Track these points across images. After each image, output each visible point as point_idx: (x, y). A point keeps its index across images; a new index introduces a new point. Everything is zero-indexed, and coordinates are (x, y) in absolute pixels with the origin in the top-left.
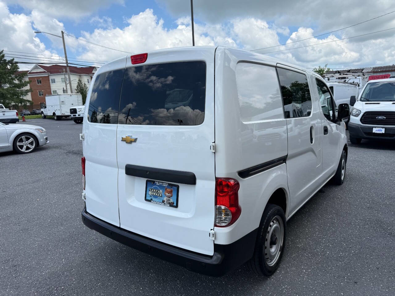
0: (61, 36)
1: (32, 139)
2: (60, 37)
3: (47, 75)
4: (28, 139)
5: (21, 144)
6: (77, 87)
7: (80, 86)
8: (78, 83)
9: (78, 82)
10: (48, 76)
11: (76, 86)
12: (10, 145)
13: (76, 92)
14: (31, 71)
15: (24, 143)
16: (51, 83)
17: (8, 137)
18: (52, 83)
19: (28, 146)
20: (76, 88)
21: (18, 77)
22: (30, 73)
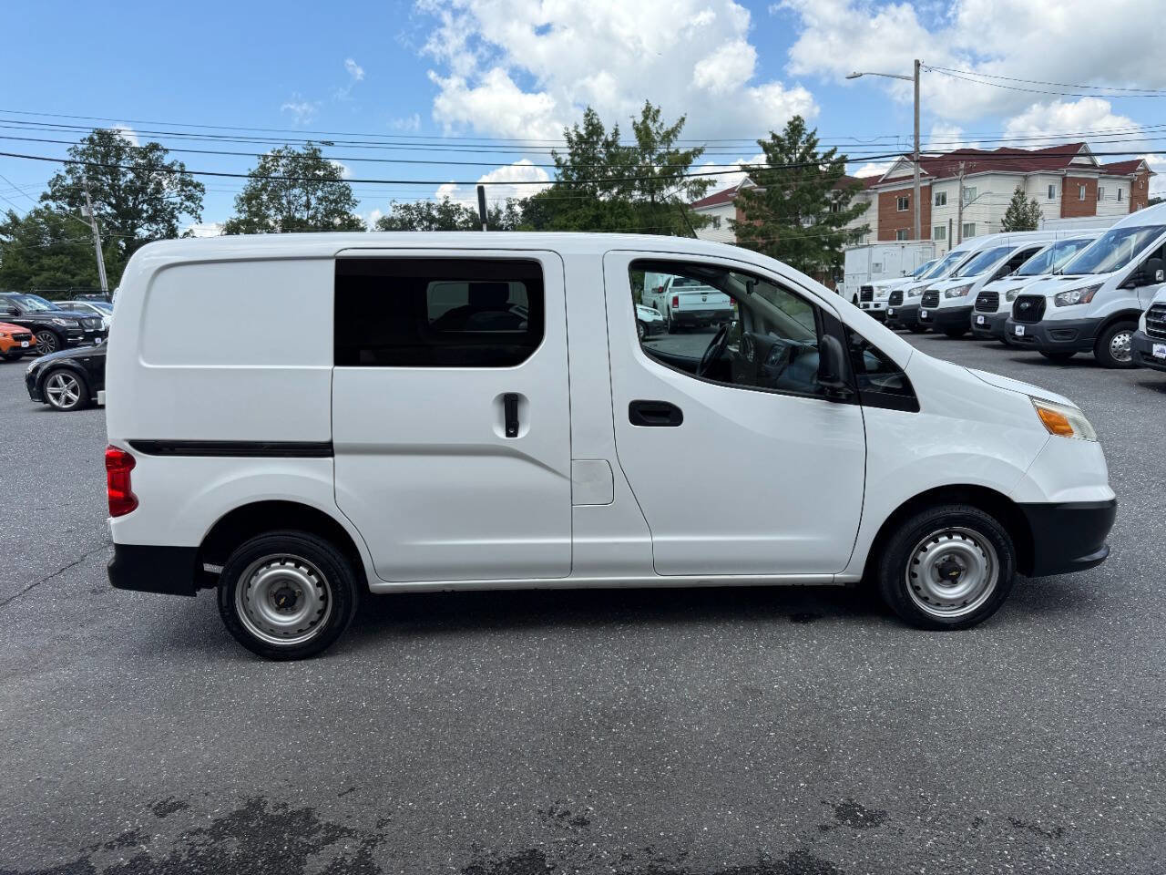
0: (912, 74)
2: (907, 78)
3: (927, 184)
6: (1009, 214)
7: (1017, 209)
8: (1014, 200)
9: (1013, 196)
10: (930, 187)
11: (1006, 211)
13: (1003, 228)
14: (889, 174)
16: (934, 206)
18: (938, 204)
20: (1004, 218)
21: (842, 196)
22: (885, 181)
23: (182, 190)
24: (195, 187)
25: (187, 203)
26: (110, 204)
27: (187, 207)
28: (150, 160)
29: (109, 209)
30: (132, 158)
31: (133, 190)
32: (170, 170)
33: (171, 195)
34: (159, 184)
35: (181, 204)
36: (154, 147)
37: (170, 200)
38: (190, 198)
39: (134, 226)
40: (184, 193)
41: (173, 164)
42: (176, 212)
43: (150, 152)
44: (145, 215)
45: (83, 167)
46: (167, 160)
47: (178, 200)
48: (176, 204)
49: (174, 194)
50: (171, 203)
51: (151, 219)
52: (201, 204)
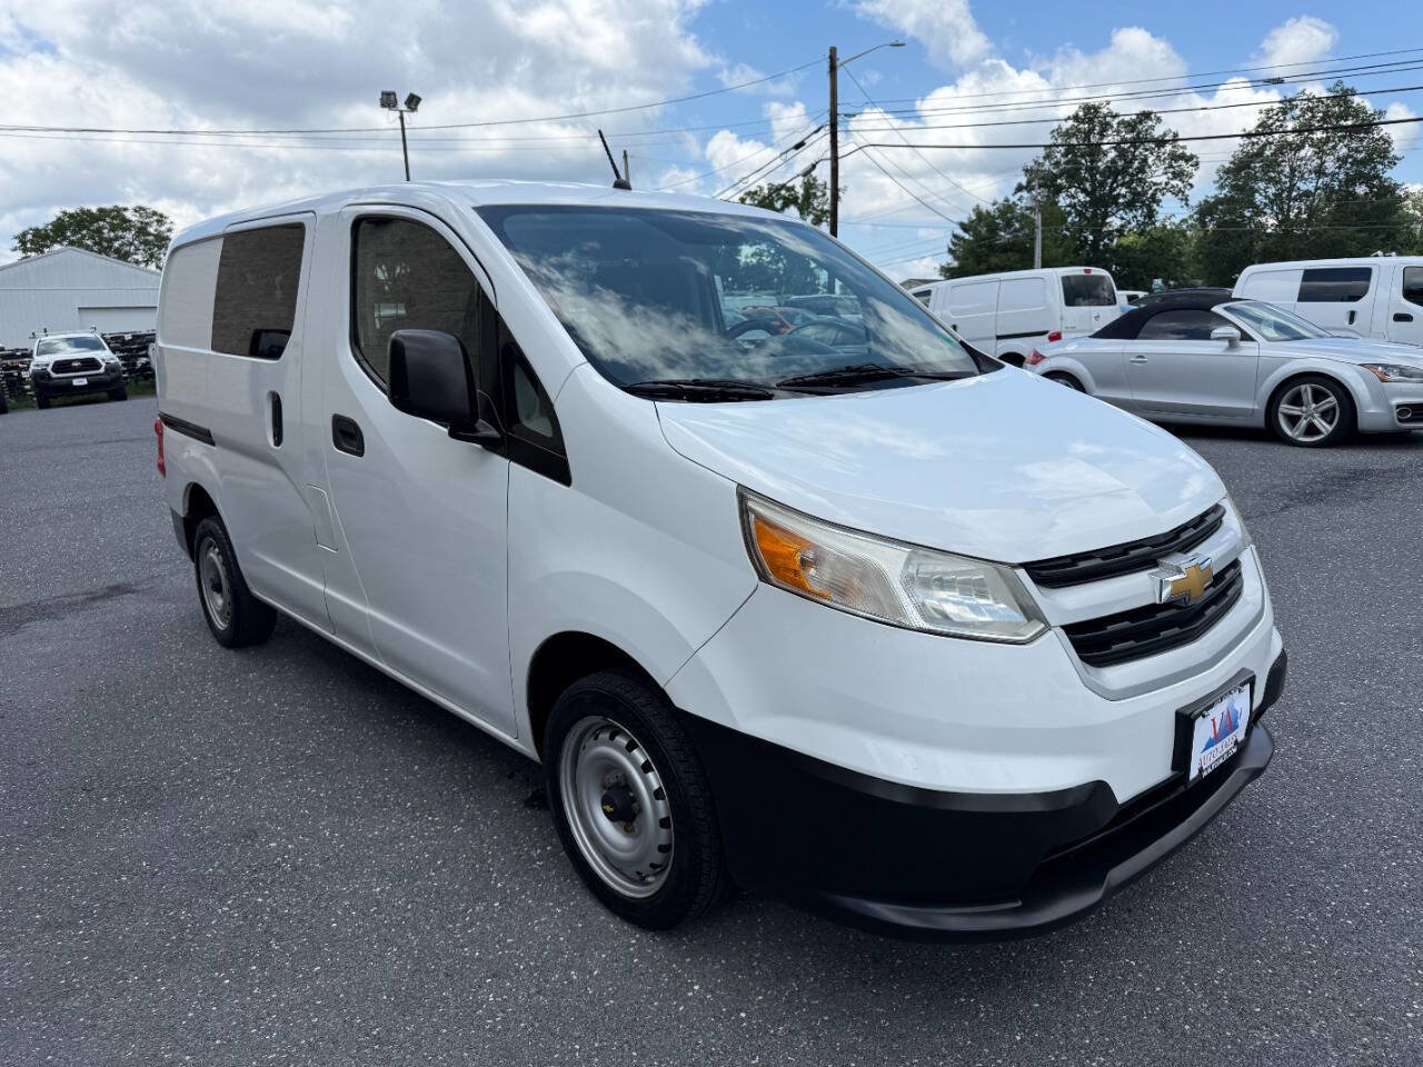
1: (1332, 399)
4: (1318, 396)
5: (1295, 411)
12: (1256, 407)
15: (1304, 408)
17: (1259, 377)
19: (1316, 422)
23: (1171, 166)
24: (1187, 161)
25: (1174, 182)
26: (1084, 191)
27: (1173, 187)
28: (1139, 133)
29: (1081, 197)
30: (1118, 132)
31: (1112, 171)
32: (1161, 142)
33: (1158, 175)
34: (1145, 160)
35: (1167, 184)
36: (1146, 115)
37: (1154, 180)
38: (1178, 175)
39: (1106, 215)
40: (1171, 170)
41: (1165, 135)
42: (1159, 195)
43: (1140, 123)
44: (1121, 201)
45: (1062, 149)
46: (1158, 132)
47: (1163, 179)
48: (1160, 184)
49: (1160, 172)
50: (1155, 184)
51: (1130, 205)
52: (1191, 181)
